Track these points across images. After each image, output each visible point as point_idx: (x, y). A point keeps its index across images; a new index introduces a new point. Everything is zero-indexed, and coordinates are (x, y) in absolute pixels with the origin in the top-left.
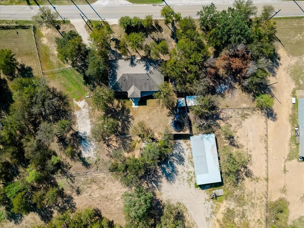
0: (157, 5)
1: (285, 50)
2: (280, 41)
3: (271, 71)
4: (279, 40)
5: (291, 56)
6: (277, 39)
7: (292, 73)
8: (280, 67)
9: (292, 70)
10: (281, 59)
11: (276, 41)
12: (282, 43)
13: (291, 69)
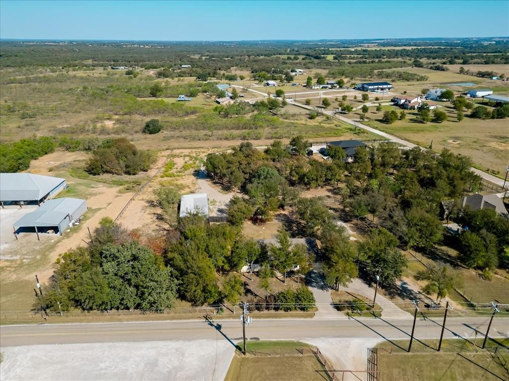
0: (251, 339)
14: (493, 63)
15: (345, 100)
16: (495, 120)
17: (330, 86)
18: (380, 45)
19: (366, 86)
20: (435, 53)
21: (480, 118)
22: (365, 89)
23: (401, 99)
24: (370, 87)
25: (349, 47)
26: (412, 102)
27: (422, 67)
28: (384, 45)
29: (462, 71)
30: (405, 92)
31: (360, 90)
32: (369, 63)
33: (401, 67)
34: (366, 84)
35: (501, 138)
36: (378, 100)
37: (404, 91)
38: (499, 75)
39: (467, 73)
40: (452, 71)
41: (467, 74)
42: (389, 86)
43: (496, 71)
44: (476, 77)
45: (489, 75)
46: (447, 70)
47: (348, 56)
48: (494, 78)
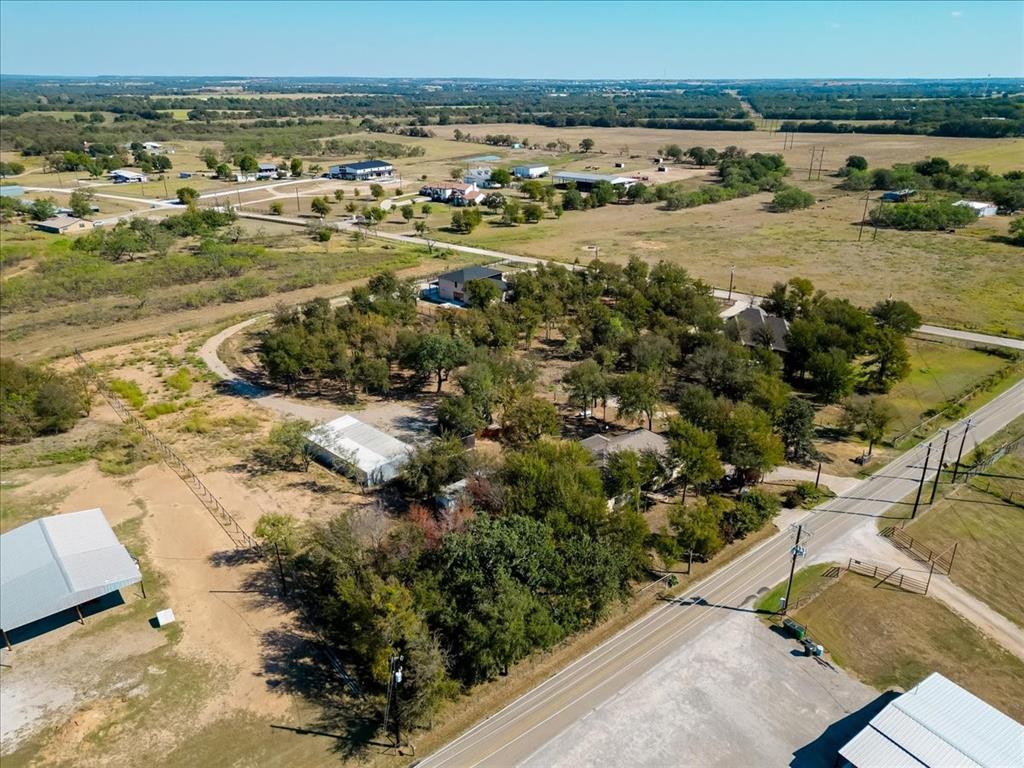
0: (758, 593)
1: (262, 719)
2: (299, 731)
3: (286, 641)
4: (305, 732)
5: (228, 716)
6: (316, 731)
7: (205, 675)
8: (257, 667)
9: (208, 681)
10: (265, 686)
11: (315, 723)
12: (288, 732)
13: (214, 681)
14: (482, 122)
15: (340, 199)
16: (598, 209)
17: (274, 175)
18: (250, 88)
19: (348, 170)
20: (366, 105)
21: (577, 209)
22: (348, 176)
23: (444, 190)
24: (359, 172)
25: (189, 94)
26: (467, 192)
27: (384, 131)
28: (261, 89)
29: (458, 137)
30: (424, 177)
31: (338, 178)
32: (282, 126)
33: (350, 133)
34: (348, 165)
35: (637, 234)
36: (401, 194)
37: (421, 176)
38: (521, 141)
39: (468, 139)
40: (442, 137)
41: (469, 141)
42: (388, 168)
43: (515, 134)
44: (484, 145)
45: (506, 141)
46: (432, 135)
47: (220, 112)
48: (517, 146)
